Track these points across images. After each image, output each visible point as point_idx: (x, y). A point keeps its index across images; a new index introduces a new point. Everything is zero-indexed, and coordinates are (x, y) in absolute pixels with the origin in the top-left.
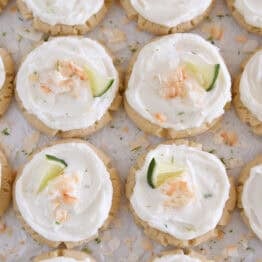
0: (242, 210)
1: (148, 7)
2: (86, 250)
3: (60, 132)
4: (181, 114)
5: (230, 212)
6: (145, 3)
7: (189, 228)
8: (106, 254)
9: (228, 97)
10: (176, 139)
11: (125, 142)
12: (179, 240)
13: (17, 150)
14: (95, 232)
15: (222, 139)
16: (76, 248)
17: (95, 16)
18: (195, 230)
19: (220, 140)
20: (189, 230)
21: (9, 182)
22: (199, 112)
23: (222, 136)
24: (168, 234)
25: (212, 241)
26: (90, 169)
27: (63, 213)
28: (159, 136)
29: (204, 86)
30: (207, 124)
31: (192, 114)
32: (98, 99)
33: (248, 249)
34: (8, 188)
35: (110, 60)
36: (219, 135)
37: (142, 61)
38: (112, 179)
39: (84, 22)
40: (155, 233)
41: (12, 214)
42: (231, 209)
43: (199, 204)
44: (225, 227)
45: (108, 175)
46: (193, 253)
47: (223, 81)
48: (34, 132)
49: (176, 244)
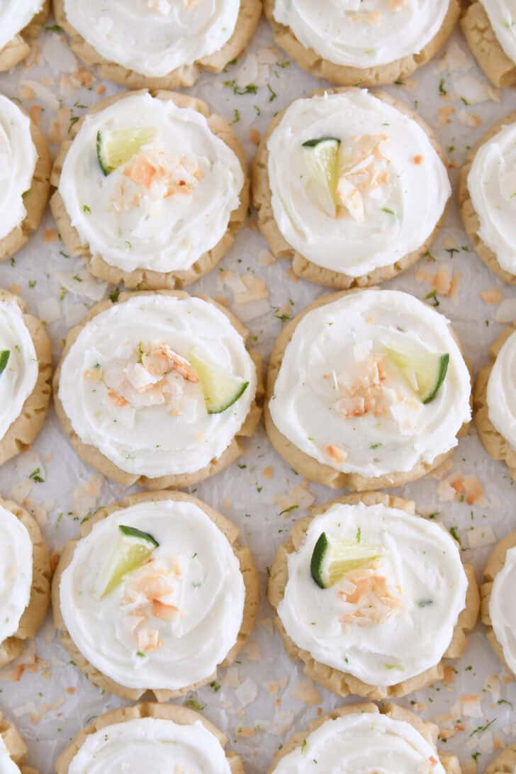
0: (489, 628)
1: (311, 240)
2: (191, 703)
3: (143, 478)
4: (375, 447)
5: (467, 632)
6: (306, 230)
7: (389, 664)
8: (232, 711)
9: (465, 414)
10: (365, 492)
11: (267, 497)
12: (370, 686)
13: (59, 511)
14: (210, 672)
15: (453, 490)
16: (173, 701)
17: (210, 252)
18: (399, 668)
19: (448, 493)
20: (390, 667)
21: (45, 575)
22: (410, 443)
23: (453, 485)
24: (349, 675)
25: (432, 686)
26: (201, 552)
27: (151, 636)
28: (333, 486)
29: (419, 393)
30: (426, 465)
31: (398, 448)
32: (217, 417)
33: (500, 702)
34: (44, 586)
35: (239, 341)
36: (447, 484)
37: (302, 346)
38: (243, 571)
39: (188, 267)
40: (326, 674)
41: (49, 635)
42: (470, 626)
43: (409, 620)
44: (456, 660)
45: (235, 564)
46: (396, 709)
47: (455, 385)
48: (90, 476)
49: (364, 693)
